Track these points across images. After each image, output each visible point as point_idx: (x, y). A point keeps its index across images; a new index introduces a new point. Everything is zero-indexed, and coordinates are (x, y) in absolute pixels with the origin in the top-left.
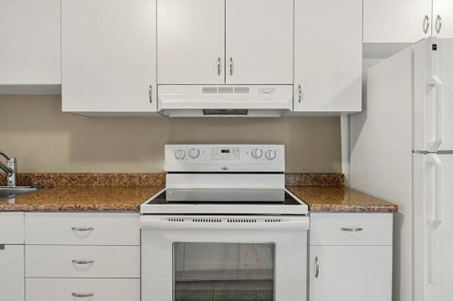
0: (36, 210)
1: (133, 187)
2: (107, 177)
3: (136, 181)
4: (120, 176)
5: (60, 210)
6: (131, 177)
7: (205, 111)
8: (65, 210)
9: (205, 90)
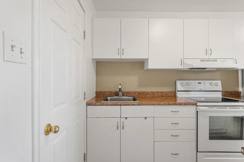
0: (159, 105)
1: (163, 96)
2: (153, 93)
3: (164, 94)
4: (158, 92)
5: (168, 105)
6: (162, 93)
7: (191, 69)
8: (170, 105)
9: (201, 61)
